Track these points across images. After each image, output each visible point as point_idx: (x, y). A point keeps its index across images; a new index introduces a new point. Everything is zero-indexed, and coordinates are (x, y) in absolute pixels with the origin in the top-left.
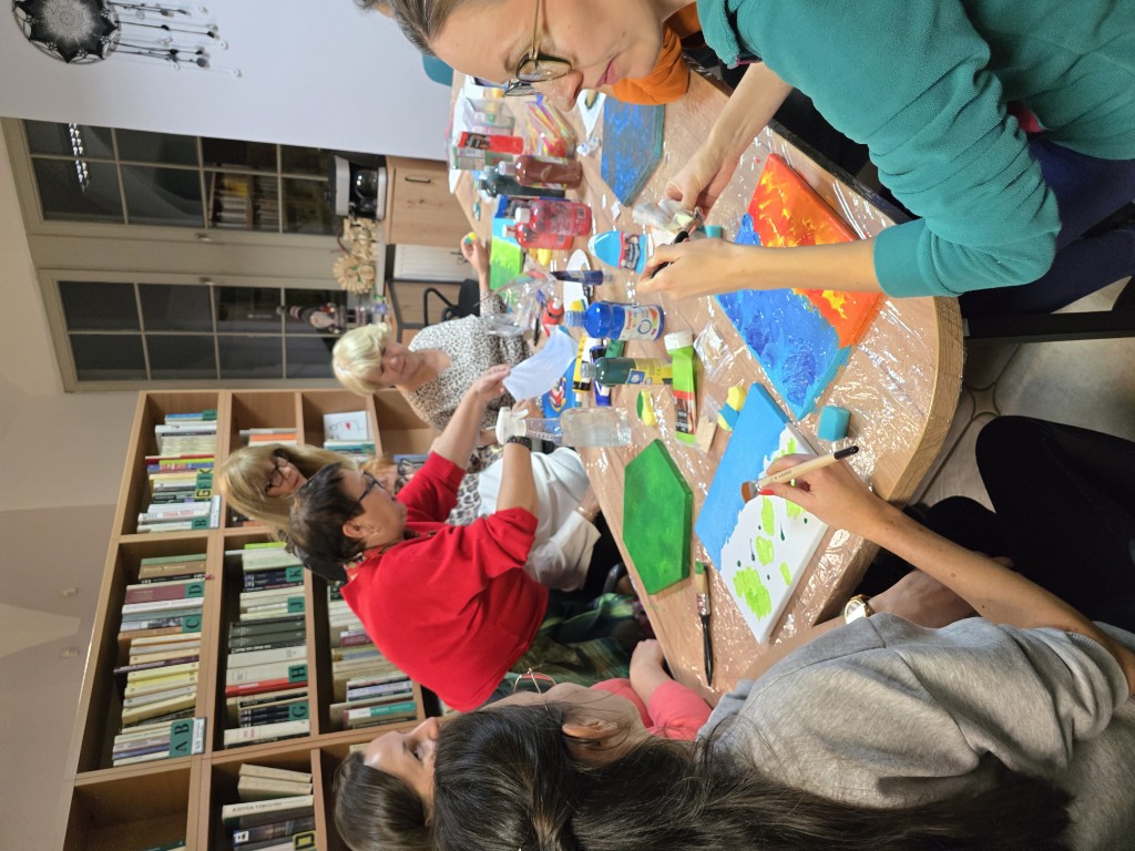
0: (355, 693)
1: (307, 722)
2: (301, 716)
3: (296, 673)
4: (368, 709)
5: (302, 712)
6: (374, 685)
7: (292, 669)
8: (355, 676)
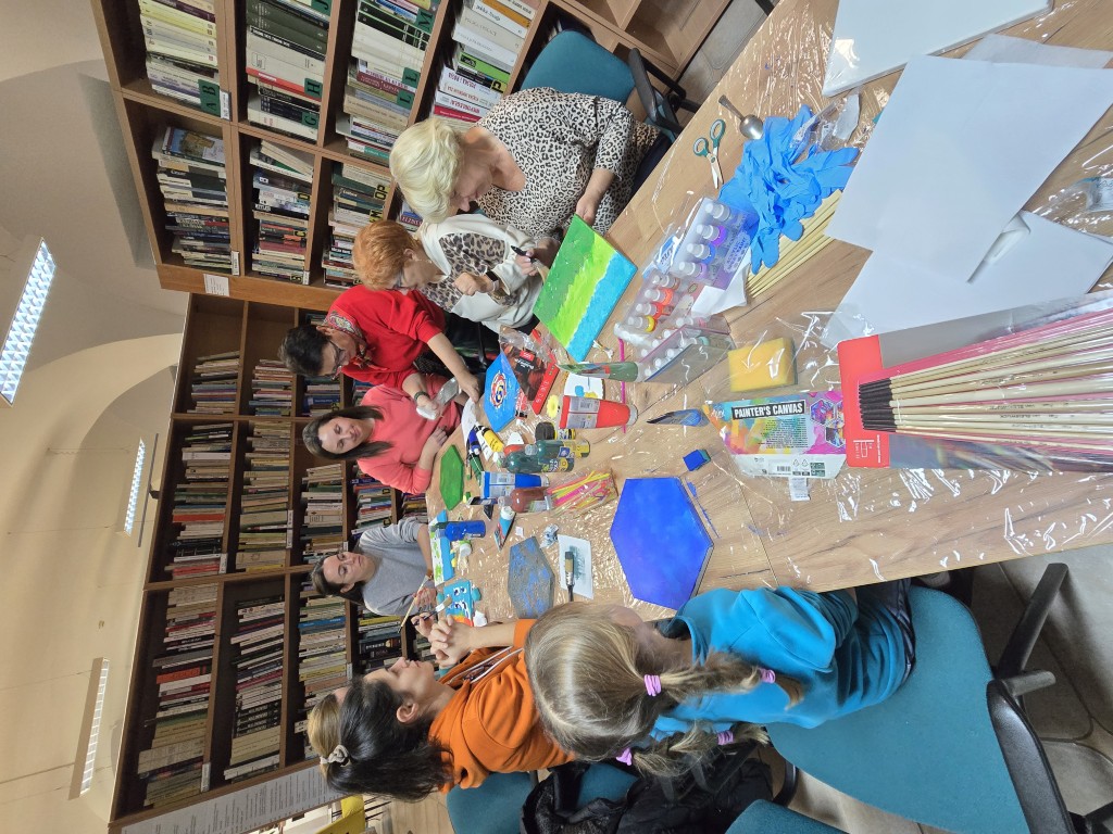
0: (358, 130)
1: (316, 132)
2: (313, 124)
3: (311, 87)
4: (363, 147)
5: (313, 122)
6: (374, 130)
7: (309, 82)
8: (361, 116)
